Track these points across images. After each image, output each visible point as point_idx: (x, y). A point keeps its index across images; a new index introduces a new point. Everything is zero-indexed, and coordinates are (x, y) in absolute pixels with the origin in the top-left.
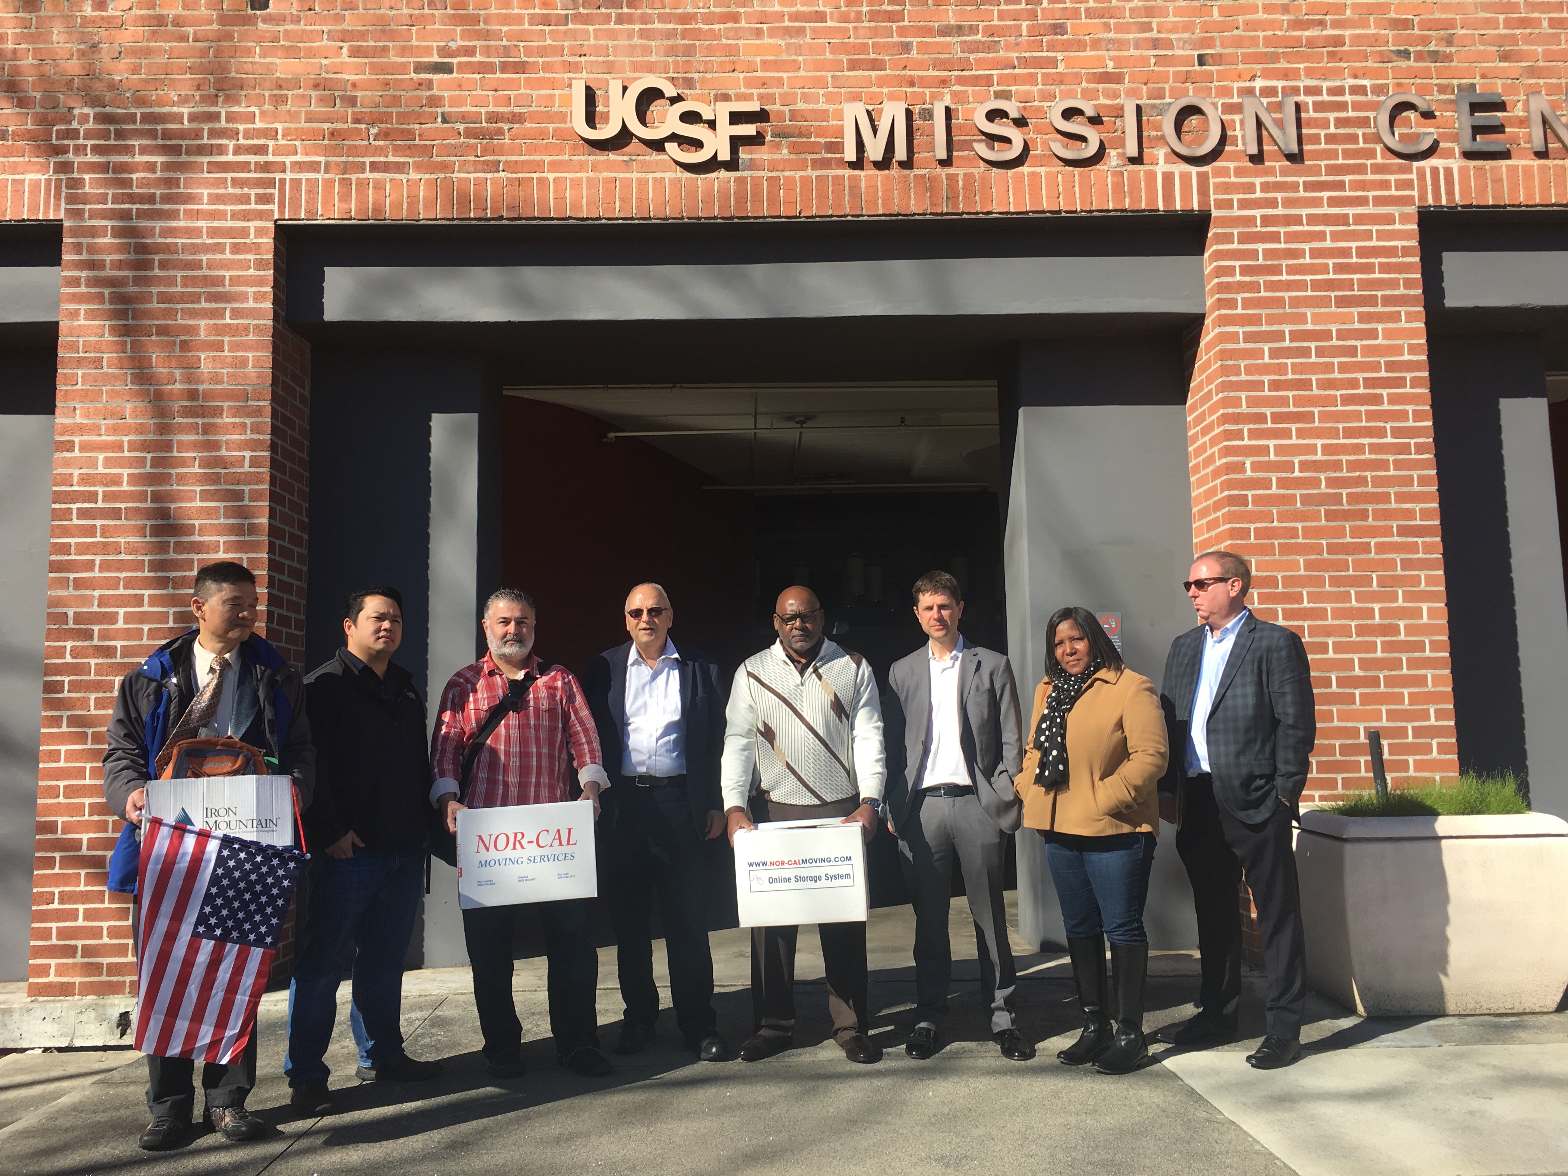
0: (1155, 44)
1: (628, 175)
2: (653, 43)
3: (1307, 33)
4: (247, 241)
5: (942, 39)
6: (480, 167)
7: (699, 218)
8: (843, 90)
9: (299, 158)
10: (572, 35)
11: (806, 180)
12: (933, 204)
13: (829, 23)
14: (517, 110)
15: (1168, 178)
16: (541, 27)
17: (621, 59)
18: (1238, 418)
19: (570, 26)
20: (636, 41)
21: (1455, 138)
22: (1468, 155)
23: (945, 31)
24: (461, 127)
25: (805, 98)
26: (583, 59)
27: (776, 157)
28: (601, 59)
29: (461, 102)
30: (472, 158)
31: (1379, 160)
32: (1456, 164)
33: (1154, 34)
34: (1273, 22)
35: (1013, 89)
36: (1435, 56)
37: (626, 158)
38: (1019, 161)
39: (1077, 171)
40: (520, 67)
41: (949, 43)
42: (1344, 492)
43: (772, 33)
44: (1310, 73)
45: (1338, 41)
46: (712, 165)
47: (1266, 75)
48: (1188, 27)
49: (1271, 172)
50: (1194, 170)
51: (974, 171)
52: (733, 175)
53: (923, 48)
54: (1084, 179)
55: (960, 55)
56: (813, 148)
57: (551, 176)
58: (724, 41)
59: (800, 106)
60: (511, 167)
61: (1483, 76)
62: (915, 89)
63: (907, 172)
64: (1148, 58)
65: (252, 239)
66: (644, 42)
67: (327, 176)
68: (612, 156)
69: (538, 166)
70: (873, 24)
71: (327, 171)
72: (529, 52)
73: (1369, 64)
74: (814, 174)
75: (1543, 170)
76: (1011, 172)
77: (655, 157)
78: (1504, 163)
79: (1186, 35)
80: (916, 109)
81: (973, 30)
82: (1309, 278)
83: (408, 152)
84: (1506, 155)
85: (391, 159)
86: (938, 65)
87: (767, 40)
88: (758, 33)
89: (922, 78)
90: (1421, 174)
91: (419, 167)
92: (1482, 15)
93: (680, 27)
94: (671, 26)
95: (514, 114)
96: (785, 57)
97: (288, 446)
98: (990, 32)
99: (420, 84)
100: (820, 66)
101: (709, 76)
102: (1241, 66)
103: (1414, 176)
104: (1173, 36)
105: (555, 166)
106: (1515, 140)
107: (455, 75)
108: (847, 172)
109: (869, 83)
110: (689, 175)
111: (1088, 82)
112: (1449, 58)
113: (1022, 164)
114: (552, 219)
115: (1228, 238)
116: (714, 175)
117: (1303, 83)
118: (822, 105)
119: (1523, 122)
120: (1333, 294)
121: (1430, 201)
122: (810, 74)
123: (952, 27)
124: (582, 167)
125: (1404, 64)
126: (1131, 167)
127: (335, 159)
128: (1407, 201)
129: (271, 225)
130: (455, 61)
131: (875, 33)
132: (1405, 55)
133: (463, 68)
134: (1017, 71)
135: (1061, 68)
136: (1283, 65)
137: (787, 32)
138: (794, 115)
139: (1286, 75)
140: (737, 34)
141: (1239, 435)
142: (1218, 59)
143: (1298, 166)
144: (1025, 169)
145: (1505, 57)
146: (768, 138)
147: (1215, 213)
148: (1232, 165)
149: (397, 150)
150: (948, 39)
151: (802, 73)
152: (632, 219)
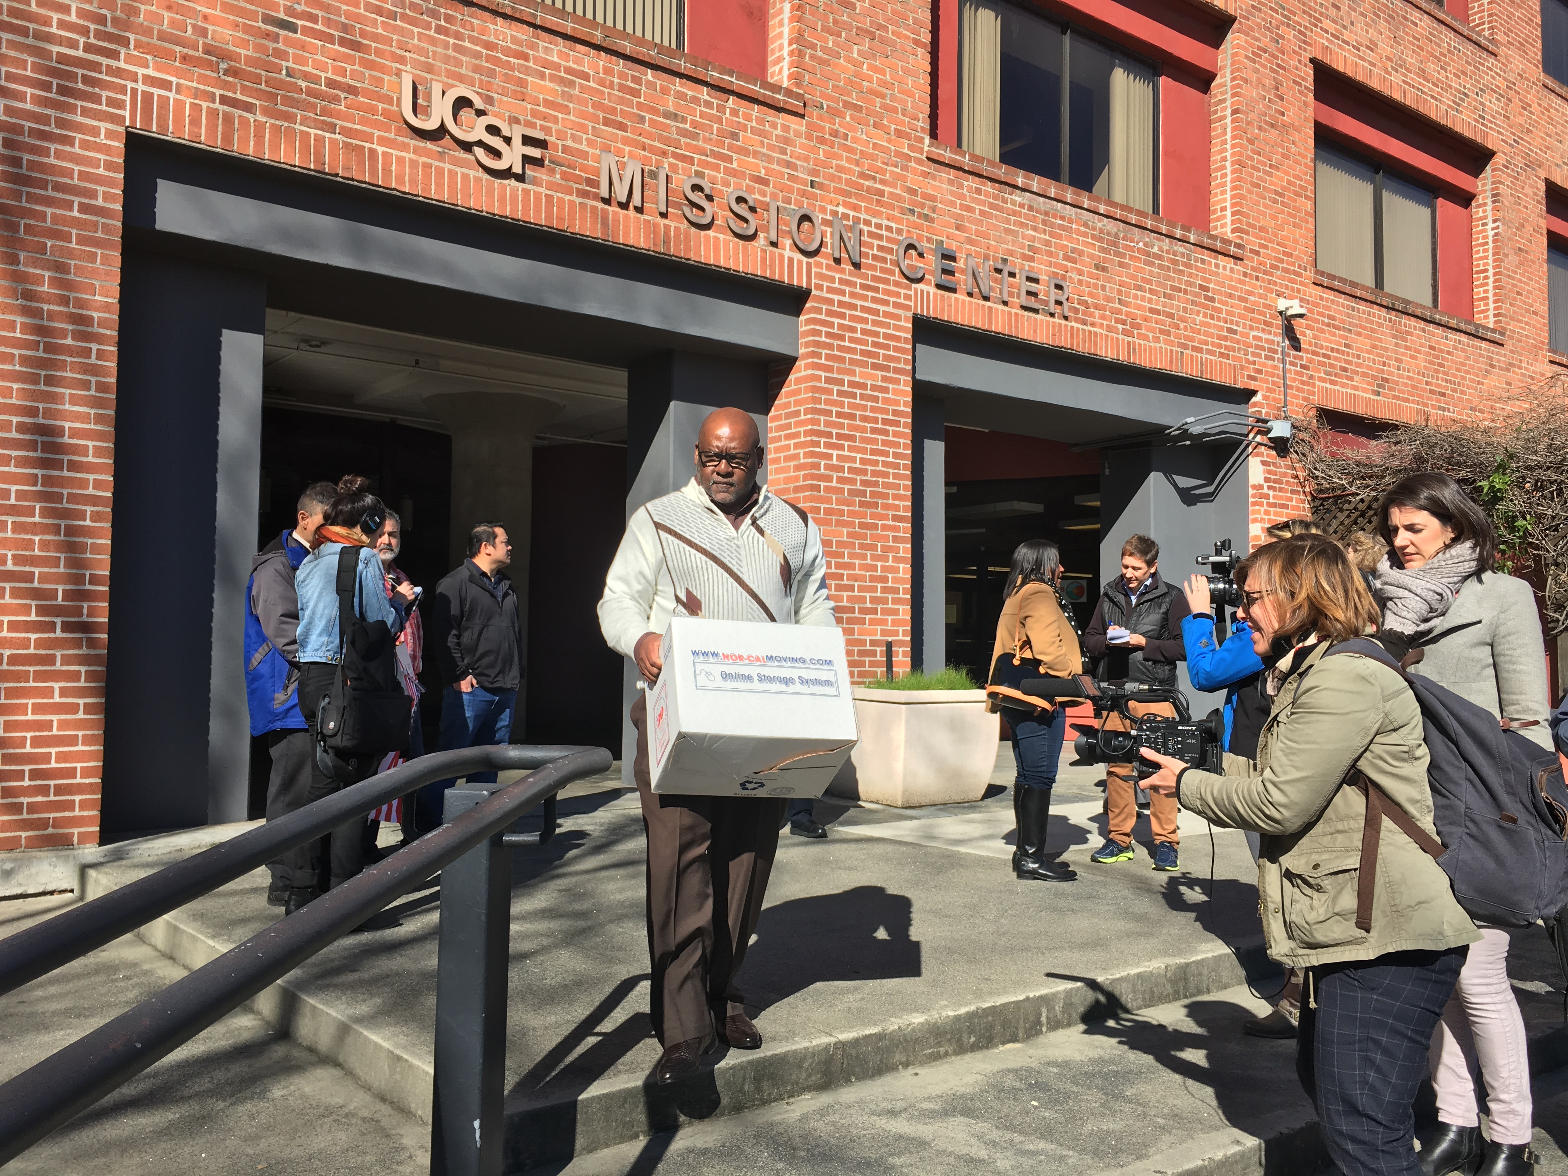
0: (788, 165)
1: (441, 164)
2: (464, 59)
3: (867, 183)
4: (98, 140)
5: (664, 121)
6: (320, 125)
7: (494, 215)
8: (599, 140)
9: (150, 72)
10: (401, 31)
11: (572, 203)
12: (655, 245)
13: (591, 84)
14: (352, 82)
15: (791, 260)
16: (373, 16)
17: (438, 64)
18: (820, 434)
19: (398, 23)
20: (450, 52)
21: (932, 273)
22: (939, 286)
23: (667, 115)
24: (303, 84)
25: (574, 138)
26: (407, 54)
27: (551, 179)
28: (423, 59)
29: (303, 61)
30: (312, 115)
31: (897, 278)
32: (932, 290)
33: (787, 158)
34: (850, 169)
35: (706, 171)
36: (926, 217)
37: (440, 149)
38: (707, 227)
39: (741, 242)
40: (356, 46)
41: (669, 125)
42: (868, 489)
43: (552, 78)
44: (867, 210)
45: (881, 193)
46: (507, 174)
47: (846, 205)
48: (806, 159)
49: (843, 271)
50: (805, 260)
51: (681, 226)
52: (521, 186)
53: (652, 123)
54: (745, 249)
55: (675, 136)
56: (577, 179)
57: (380, 149)
58: (517, 74)
59: (570, 143)
60: (345, 132)
61: (948, 237)
62: (646, 153)
63: (639, 215)
64: (782, 174)
65: (102, 139)
66: (457, 55)
67: (178, 97)
68: (429, 145)
69: (369, 138)
70: (621, 94)
71: (178, 92)
72: (363, 34)
73: (895, 213)
74: (578, 200)
75: (970, 303)
76: (703, 233)
77: (462, 154)
78: (953, 295)
79: (805, 164)
80: (647, 169)
81: (684, 120)
82: (859, 347)
83: (255, 95)
84: (953, 290)
85: (239, 96)
86: (662, 139)
87: (548, 83)
88: (542, 76)
89: (650, 145)
90: (916, 290)
91: (266, 112)
92: (950, 197)
93: (485, 51)
94: (478, 48)
95: (350, 86)
96: (560, 101)
98: (695, 124)
99: (268, 35)
100: (584, 115)
101: (505, 99)
102: (832, 195)
103: (912, 293)
104: (799, 163)
105: (382, 141)
106: (959, 282)
107: (298, 35)
108: (600, 205)
109: (615, 138)
110: (488, 177)
111: (750, 180)
112: (932, 220)
113: (709, 229)
114: (380, 186)
115: (819, 311)
116: (506, 182)
117: (863, 216)
118: (584, 147)
119: (963, 272)
120: (870, 360)
121: (919, 312)
122: (577, 120)
123: (671, 113)
124: (404, 147)
125: (911, 218)
126: (771, 248)
127: (186, 83)
128: (907, 308)
129: (122, 129)
130: (300, 23)
131: (622, 101)
132: (912, 212)
133: (306, 31)
134: (709, 159)
135: (735, 165)
136: (853, 200)
137: (562, 81)
138: (565, 149)
139: (856, 208)
140: (527, 71)
141: (818, 444)
142: (821, 186)
143: (857, 271)
144: (711, 233)
145: (958, 228)
146: (546, 162)
147: (814, 292)
148: (824, 262)
149: (244, 89)
150: (669, 122)
151: (571, 117)
152: (444, 202)
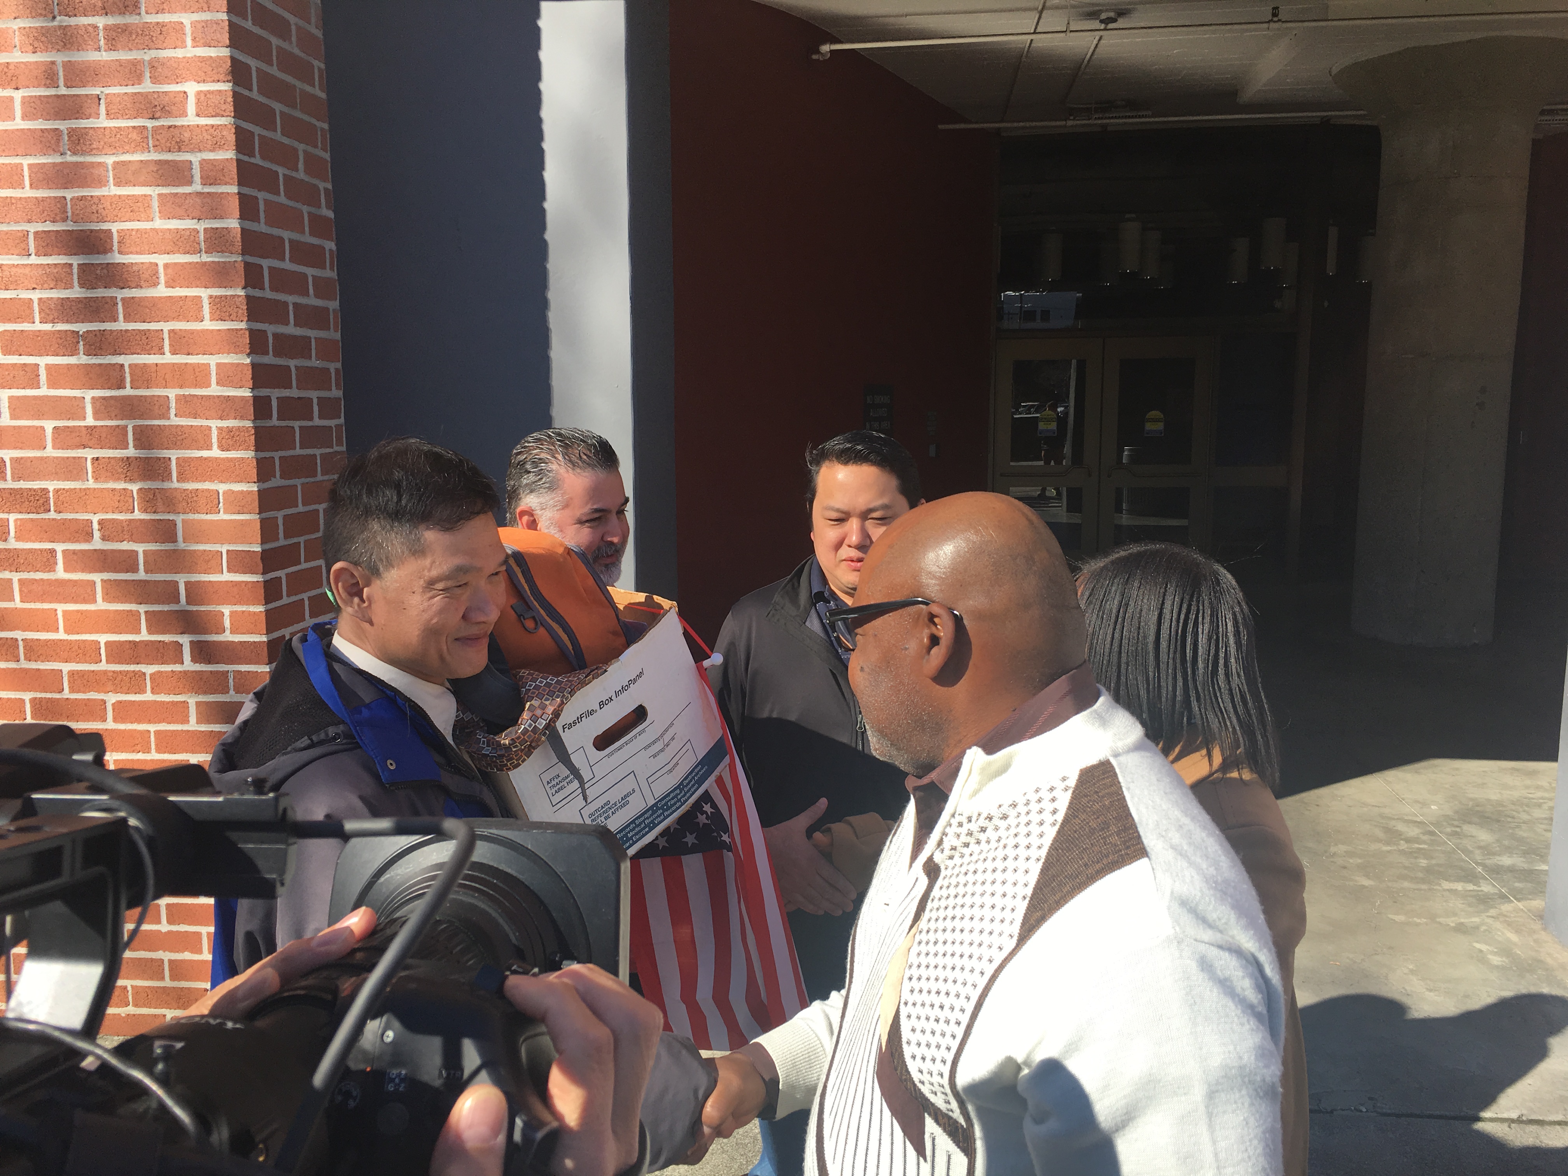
97: (274, 71)
